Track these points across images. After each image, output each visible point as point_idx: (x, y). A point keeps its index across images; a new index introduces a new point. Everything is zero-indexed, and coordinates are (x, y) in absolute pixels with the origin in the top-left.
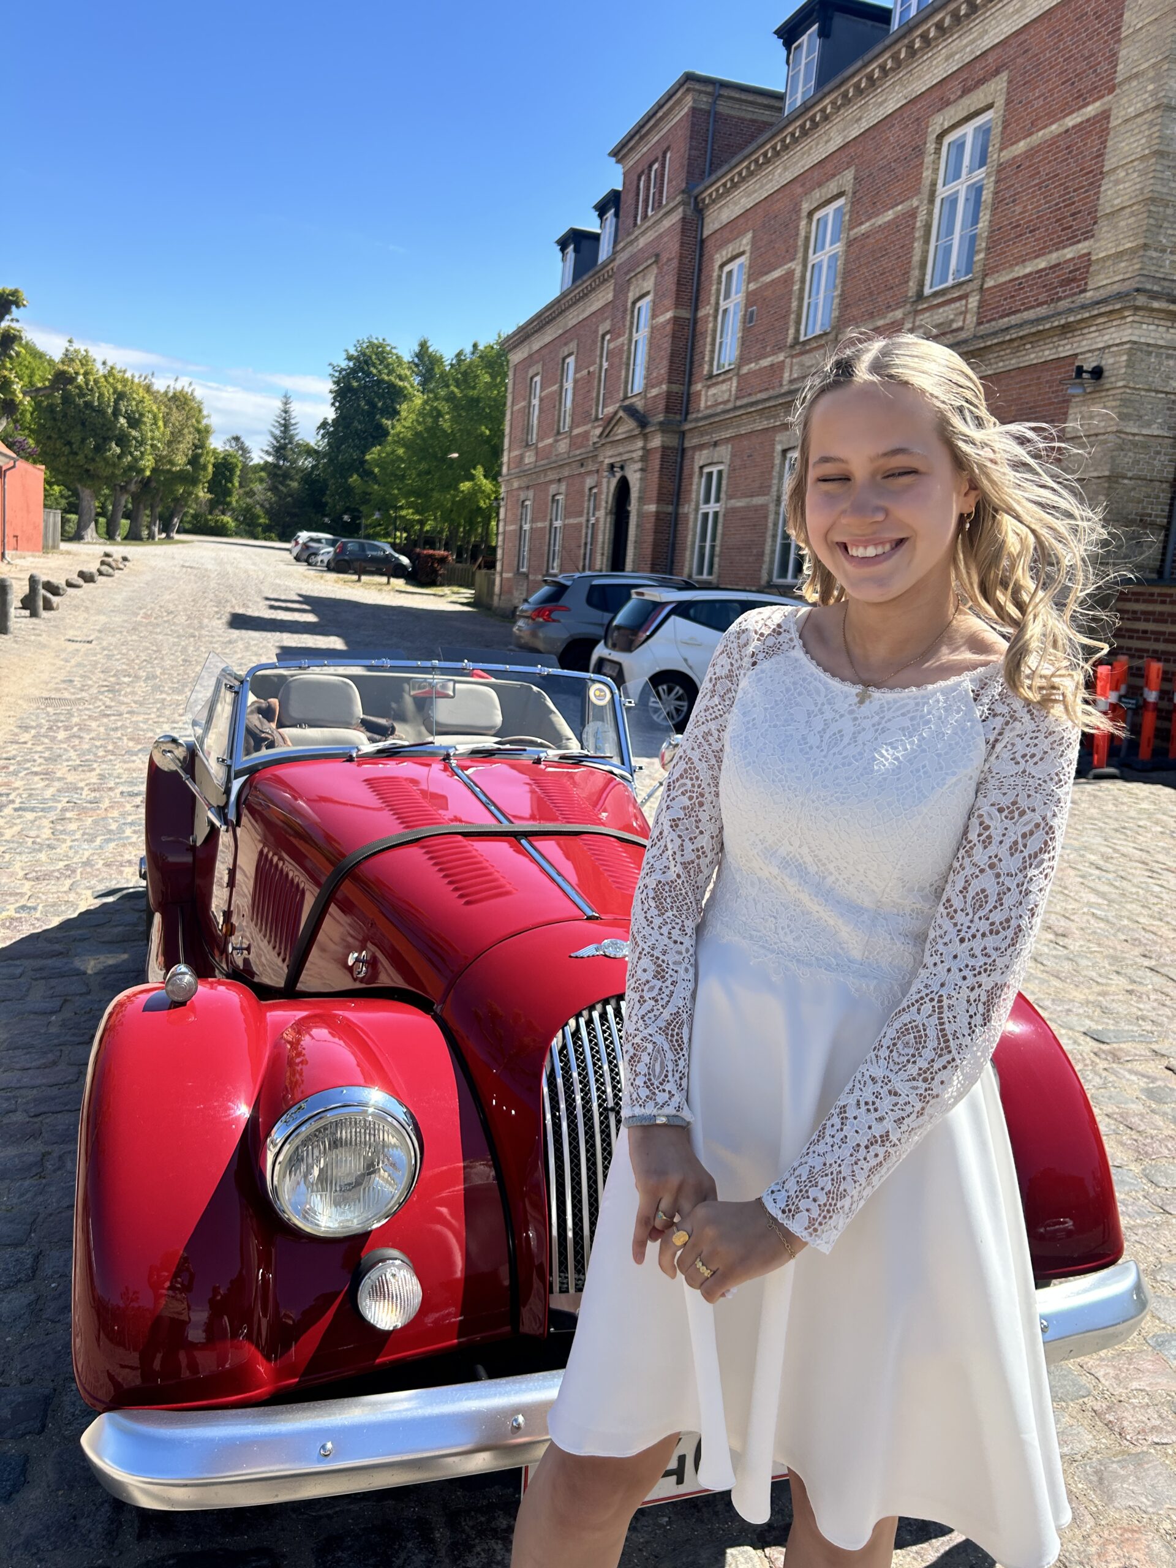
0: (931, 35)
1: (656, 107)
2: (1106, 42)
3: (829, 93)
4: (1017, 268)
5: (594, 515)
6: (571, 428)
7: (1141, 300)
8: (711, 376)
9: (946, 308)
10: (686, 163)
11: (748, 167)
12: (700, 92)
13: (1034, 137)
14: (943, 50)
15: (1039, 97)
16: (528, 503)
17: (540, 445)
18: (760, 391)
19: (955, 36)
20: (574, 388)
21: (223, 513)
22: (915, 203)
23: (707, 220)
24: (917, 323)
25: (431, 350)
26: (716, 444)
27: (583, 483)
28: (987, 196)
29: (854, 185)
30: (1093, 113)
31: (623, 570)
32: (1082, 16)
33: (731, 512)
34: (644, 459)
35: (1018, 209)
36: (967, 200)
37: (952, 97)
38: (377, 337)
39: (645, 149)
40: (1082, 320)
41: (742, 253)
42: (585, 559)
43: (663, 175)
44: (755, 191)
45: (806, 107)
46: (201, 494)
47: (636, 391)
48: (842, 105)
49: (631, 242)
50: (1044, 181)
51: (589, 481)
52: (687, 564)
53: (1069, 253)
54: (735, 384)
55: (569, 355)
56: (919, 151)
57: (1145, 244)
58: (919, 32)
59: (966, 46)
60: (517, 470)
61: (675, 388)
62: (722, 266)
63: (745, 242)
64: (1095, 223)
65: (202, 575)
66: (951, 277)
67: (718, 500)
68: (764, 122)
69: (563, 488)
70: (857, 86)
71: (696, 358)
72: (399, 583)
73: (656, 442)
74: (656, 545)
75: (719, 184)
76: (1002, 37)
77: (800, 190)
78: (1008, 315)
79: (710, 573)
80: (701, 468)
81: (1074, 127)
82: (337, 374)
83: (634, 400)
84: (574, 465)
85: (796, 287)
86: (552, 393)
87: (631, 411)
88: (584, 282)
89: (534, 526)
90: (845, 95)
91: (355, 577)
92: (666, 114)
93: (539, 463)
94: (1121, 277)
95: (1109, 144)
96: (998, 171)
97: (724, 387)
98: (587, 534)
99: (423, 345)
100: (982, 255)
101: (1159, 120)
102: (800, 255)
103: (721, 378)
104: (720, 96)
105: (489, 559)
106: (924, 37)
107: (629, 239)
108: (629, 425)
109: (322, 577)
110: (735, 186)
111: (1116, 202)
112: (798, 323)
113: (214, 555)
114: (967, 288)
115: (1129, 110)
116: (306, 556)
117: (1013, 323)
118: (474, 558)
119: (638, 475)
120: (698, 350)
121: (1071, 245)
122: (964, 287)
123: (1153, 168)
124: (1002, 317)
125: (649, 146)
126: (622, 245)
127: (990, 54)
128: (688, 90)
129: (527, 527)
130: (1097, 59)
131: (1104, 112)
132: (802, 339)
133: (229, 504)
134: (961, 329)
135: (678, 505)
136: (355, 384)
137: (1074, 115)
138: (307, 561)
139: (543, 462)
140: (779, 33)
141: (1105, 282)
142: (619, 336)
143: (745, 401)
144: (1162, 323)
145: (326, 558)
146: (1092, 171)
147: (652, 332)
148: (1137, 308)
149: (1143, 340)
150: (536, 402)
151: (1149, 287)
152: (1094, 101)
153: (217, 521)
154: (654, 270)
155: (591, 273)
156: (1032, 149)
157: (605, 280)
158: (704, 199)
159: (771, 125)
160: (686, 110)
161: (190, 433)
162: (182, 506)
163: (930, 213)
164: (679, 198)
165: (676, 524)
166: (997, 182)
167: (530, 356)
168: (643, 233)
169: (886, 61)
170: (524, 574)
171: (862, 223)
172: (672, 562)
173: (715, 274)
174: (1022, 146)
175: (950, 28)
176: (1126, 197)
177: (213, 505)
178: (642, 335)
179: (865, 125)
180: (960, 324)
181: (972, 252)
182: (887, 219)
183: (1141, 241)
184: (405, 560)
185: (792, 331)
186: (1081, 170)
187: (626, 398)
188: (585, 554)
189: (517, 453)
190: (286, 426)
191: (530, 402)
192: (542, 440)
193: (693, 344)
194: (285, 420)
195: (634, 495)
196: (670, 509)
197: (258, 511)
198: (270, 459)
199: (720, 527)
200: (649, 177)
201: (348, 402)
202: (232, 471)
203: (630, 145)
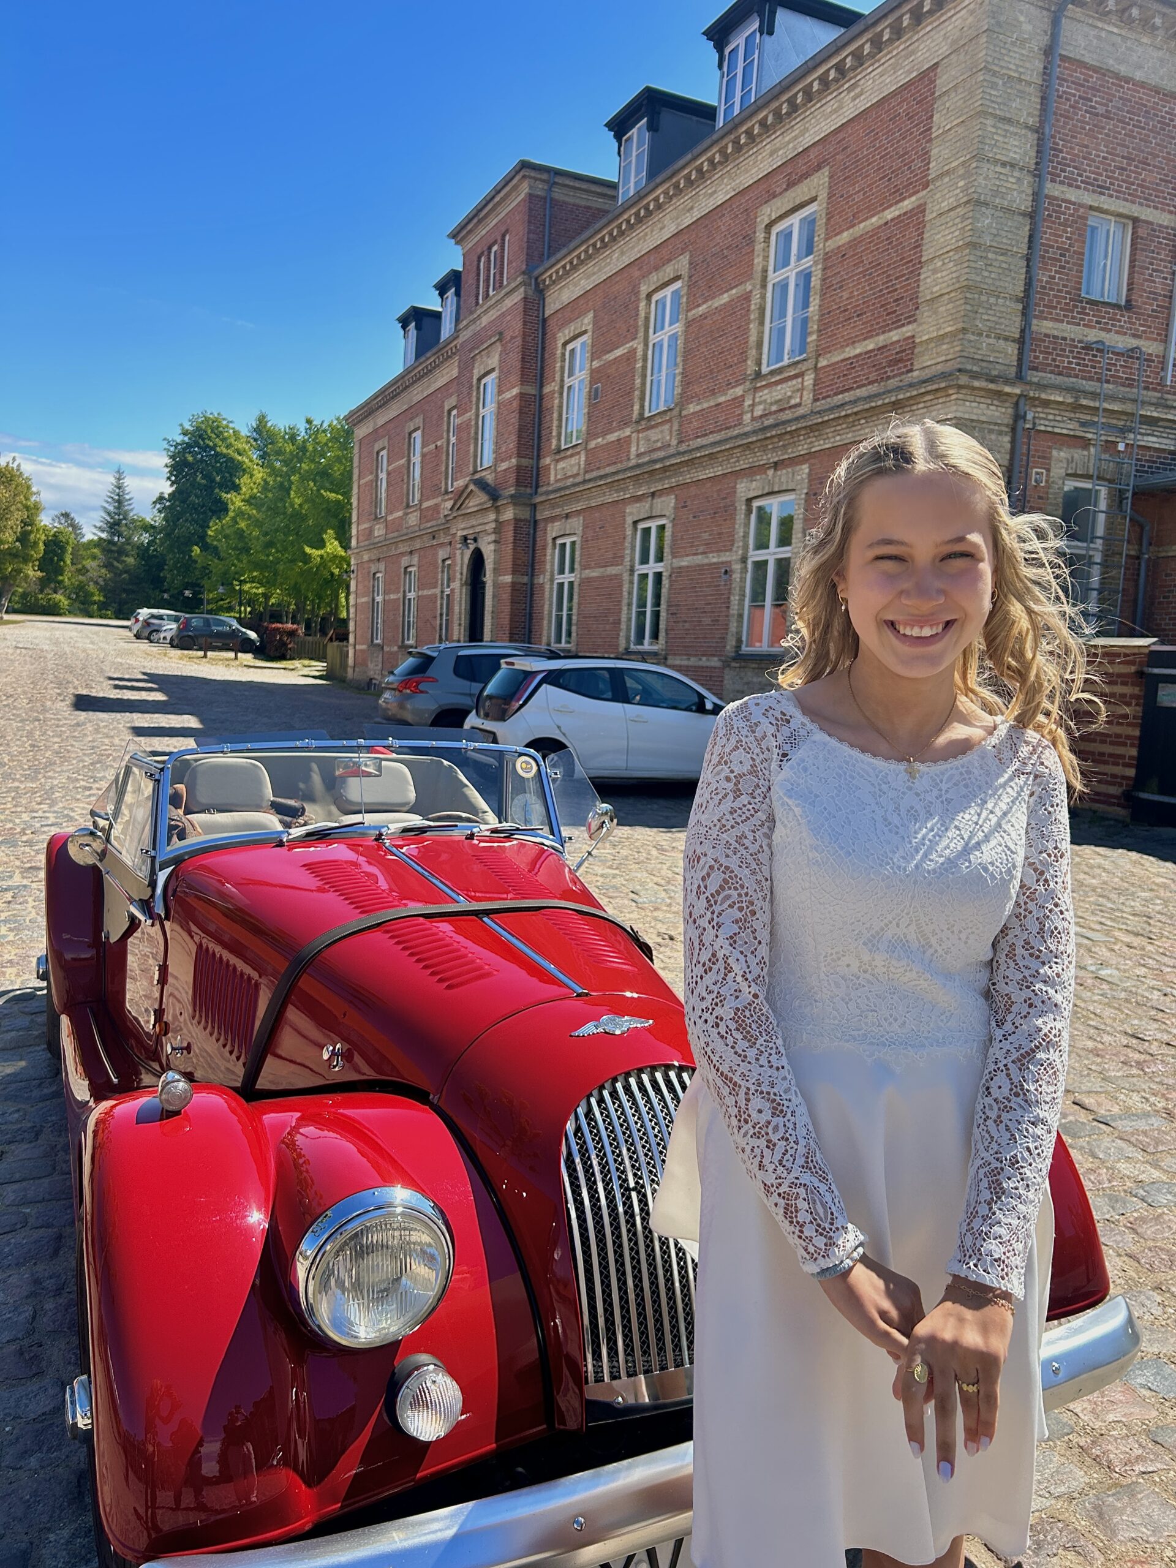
0: (756, 132)
1: (493, 193)
2: (918, 141)
3: (663, 182)
4: (847, 349)
5: (448, 586)
6: (421, 502)
7: (964, 380)
8: (559, 451)
9: (784, 386)
10: (525, 245)
11: (586, 251)
12: (536, 179)
13: (856, 228)
14: (767, 146)
15: (859, 191)
16: (378, 575)
17: (390, 518)
18: (609, 465)
19: (778, 133)
20: (422, 462)
21: (56, 592)
22: (749, 287)
23: (548, 300)
24: (757, 400)
25: (269, 424)
26: (567, 516)
27: (435, 555)
28: (815, 282)
29: (690, 269)
30: (910, 207)
31: (481, 640)
32: (895, 117)
33: (585, 582)
34: (497, 531)
35: (845, 295)
36: (797, 285)
37: (778, 190)
38: (212, 411)
39: (484, 232)
40: (911, 398)
41: (585, 332)
42: (441, 629)
43: (503, 257)
44: (594, 274)
45: (640, 196)
46: (31, 573)
47: (486, 465)
48: (674, 195)
49: (474, 321)
50: (867, 270)
51: (442, 554)
52: (545, 633)
53: (895, 336)
54: (583, 458)
55: (415, 430)
56: (750, 240)
57: (964, 329)
58: (744, 128)
59: (789, 142)
60: (367, 543)
61: (525, 462)
62: (565, 344)
63: (587, 321)
64: (917, 308)
65: (39, 656)
66: (786, 357)
67: (572, 570)
68: (598, 209)
69: (415, 560)
70: (687, 178)
71: (544, 433)
72: (247, 658)
73: (509, 514)
74: (513, 615)
75: (559, 266)
76: (822, 135)
77: (637, 274)
78: (842, 392)
79: (568, 642)
80: (554, 539)
81: (892, 220)
82: (172, 449)
83: (484, 473)
84: (425, 538)
85: (639, 365)
86: (400, 467)
87: (482, 484)
88: (428, 359)
89: (387, 598)
90: (676, 186)
91: (201, 653)
92: (503, 199)
93: (388, 536)
94: (943, 358)
95: (925, 236)
96: (825, 260)
97: (573, 461)
98: (442, 605)
99: (262, 420)
100: (814, 337)
101: (971, 214)
102: (641, 334)
103: (569, 453)
104: (555, 183)
105: (341, 631)
106: (749, 133)
107: (471, 318)
108: (480, 498)
109: (165, 655)
110: (574, 268)
111: (935, 290)
112: (642, 399)
113: (48, 634)
114: (803, 367)
115: (943, 205)
116: (148, 633)
117: (847, 399)
118: (324, 633)
119: (492, 547)
120: (545, 426)
121: (896, 328)
122: (800, 366)
123: (967, 258)
124: (836, 394)
125: (488, 229)
126: (465, 323)
127: (812, 150)
128: (524, 177)
129: (379, 599)
130: (910, 157)
131: (920, 206)
132: (647, 415)
133: (62, 581)
134: (799, 405)
135: (533, 575)
136: (190, 458)
137: (893, 209)
138: (148, 638)
139: (392, 535)
140: (610, 125)
141: (929, 363)
142: (466, 411)
143: (594, 474)
144: (983, 400)
145: (169, 635)
146: (911, 261)
147: (499, 408)
148: (960, 387)
149: (967, 416)
150: (383, 476)
151: (969, 367)
152: (911, 196)
153: (50, 600)
154: (498, 347)
155: (434, 350)
156: (855, 239)
157: (449, 357)
158: (544, 280)
159: (607, 212)
160: (522, 196)
161: (18, 510)
162: (11, 585)
163: (763, 297)
164: (519, 280)
165: (532, 595)
166: (824, 269)
167: (376, 431)
168: (486, 312)
169: (714, 154)
170: (378, 645)
171: (699, 306)
172: (530, 632)
173: (559, 352)
174: (845, 237)
175: (773, 125)
176: (944, 285)
177: (43, 583)
178: (489, 411)
179: (696, 214)
180: (798, 400)
181: (804, 333)
182: (722, 302)
183: (960, 326)
184: (253, 635)
185: (636, 407)
186: (901, 260)
187: (475, 472)
188: (441, 625)
189: (366, 526)
190: (120, 500)
191: (377, 476)
192: (391, 513)
193: (540, 419)
194: (118, 495)
195: (489, 565)
196: (525, 579)
197: (92, 588)
198: (104, 535)
199: (576, 597)
200: (489, 258)
201: (184, 477)
202: (63, 549)
203: (469, 227)
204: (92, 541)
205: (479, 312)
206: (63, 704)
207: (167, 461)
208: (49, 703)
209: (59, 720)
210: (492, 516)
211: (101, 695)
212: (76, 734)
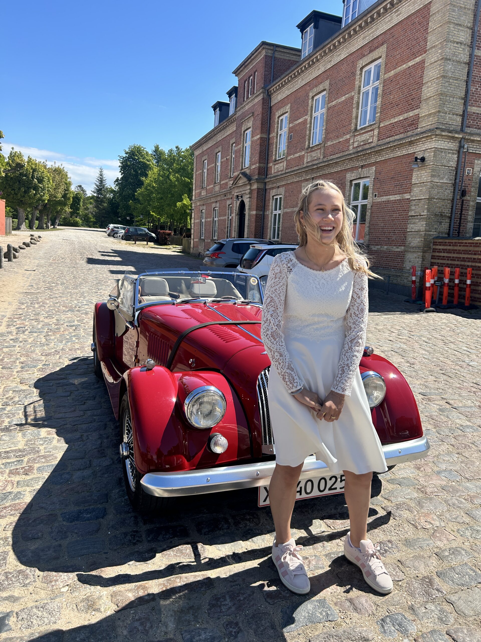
0: (357, 29)
1: (251, 55)
2: (423, 33)
3: (318, 50)
4: (392, 119)
5: (231, 215)
6: (220, 181)
7: (438, 132)
8: (276, 161)
9: (366, 134)
10: (263, 77)
11: (288, 79)
12: (268, 49)
13: (397, 69)
14: (362, 35)
15: (398, 54)
16: (203, 211)
17: (208, 188)
18: (295, 166)
19: (366, 30)
20: (221, 165)
21: (77, 218)
22: (353, 94)
23: (272, 99)
24: (355, 140)
25: (160, 149)
26: (278, 187)
27: (226, 203)
28: (380, 91)
29: (329, 86)
30: (419, 61)
31: (243, 238)
32: (414, 23)
33: (285, 214)
34: (250, 193)
35: (392, 97)
36: (372, 93)
37: (366, 53)
38: (138, 144)
39: (247, 71)
40: (417, 139)
41: (287, 112)
42: (227, 233)
43: (254, 81)
44: (291, 88)
45: (310, 56)
46: (67, 210)
47: (247, 166)
48: (324, 55)
49: (242, 108)
50: (401, 86)
51: (228, 202)
52: (269, 234)
53: (411, 114)
54: (285, 164)
55: (219, 152)
56: (354, 74)
57: (439, 111)
58: (352, 28)
59: (370, 34)
60: (199, 198)
61: (262, 165)
62: (279, 117)
63: (288, 108)
64: (420, 103)
65: (72, 243)
66: (367, 123)
67: (280, 209)
68: (293, 61)
69: (218, 205)
70: (329, 48)
71: (270, 153)
72: (151, 244)
73: (255, 186)
74: (256, 227)
75: (277, 85)
76: (384, 31)
77: (308, 88)
78: (389, 137)
79: (278, 238)
81: (412, 66)
82: (122, 160)
83: (246, 170)
84: (222, 196)
85: (308, 126)
86: (212, 167)
87: (244, 174)
88: (224, 123)
89: (206, 220)
90: (325, 52)
91: (134, 242)
92: (255, 57)
93: (207, 195)
94: (430, 123)
95: (424, 73)
96: (384, 82)
97: (281, 165)
98: (228, 223)
99: (157, 147)
100: (379, 114)
101: (443, 64)
102: (309, 113)
103: (280, 161)
104: (276, 50)
105: (188, 233)
106: (354, 30)
107: (241, 106)
108: (244, 180)
109: (120, 243)
110: (283, 86)
111: (428, 95)
112: (309, 140)
113: (75, 234)
114: (374, 127)
115: (432, 60)
116: (113, 234)
117: (391, 140)
118: (181, 234)
119: (248, 200)
120: (270, 150)
121: (412, 111)
122: (373, 126)
123: (441, 82)
124: (387, 138)
125: (248, 70)
126: (239, 108)
127: (380, 37)
128: (263, 48)
129: (203, 221)
130: (419, 40)
131: (423, 60)
132: (311, 146)
133: (79, 213)
134: (372, 142)
135: (264, 211)
136: (129, 163)
137: (412, 61)
138: (113, 236)
139: (209, 195)
140: (298, 26)
141: (424, 125)
142: (239, 145)
143: (290, 170)
144: (446, 140)
145: (121, 235)
146: (419, 83)
147: (252, 143)
148: (436, 135)
149: (439, 147)
150: (205, 171)
151: (441, 127)
152: (419, 56)
153: (74, 220)
154: (252, 119)
155: (226, 120)
156: (396, 74)
157: (232, 122)
158: (271, 91)
159: (298, 62)
160: (263, 56)
161: (63, 185)
162: (60, 215)
163: (359, 98)
164: (261, 91)
165: (264, 219)
166: (383, 86)
167: (203, 152)
168: (247, 104)
169: (340, 39)
170: (203, 239)
171: (333, 101)
172: (263, 234)
173: (276, 120)
174: (392, 73)
175: (364, 27)
176: (432, 93)
177: (72, 214)
178: (248, 144)
179: (333, 63)
180: (371, 140)
181: (375, 113)
182: (342, 100)
183: (438, 110)
184: (154, 235)
185: (307, 143)
186: (415, 82)
187: (242, 169)
188: (227, 231)
189: (198, 191)
190: (101, 181)
191: (203, 171)
192: (209, 186)
193: (268, 147)
194: (101, 178)
195: (247, 207)
196: (261, 213)
197: (90, 216)
198: (95, 195)
199: (281, 220)
200: (249, 82)
201: (126, 171)
202: (79, 200)
203: (241, 69)
204: (90, 197)
205: (244, 104)
206: (83, 261)
207: (120, 164)
208: (78, 261)
209: (82, 267)
210: (249, 187)
211: (97, 258)
212: (89, 273)
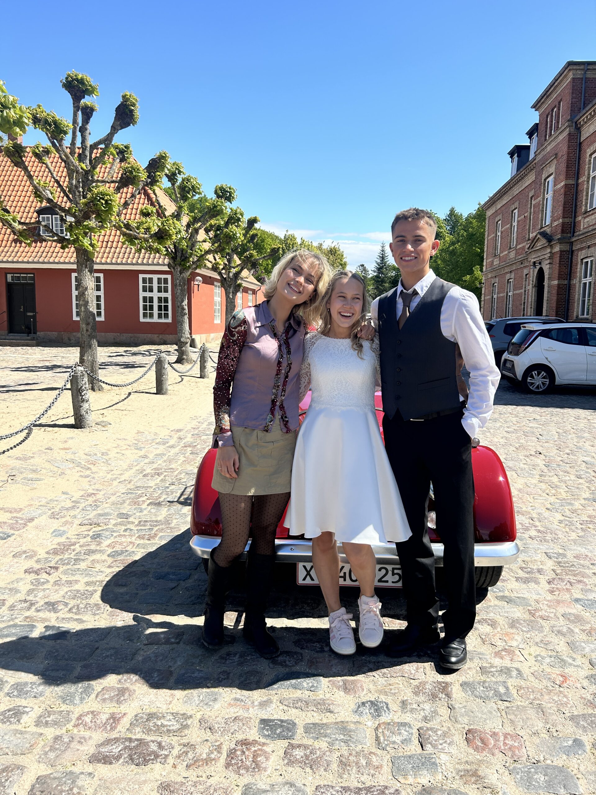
1: (554, 81)
5: (528, 288)
6: (516, 245)
8: (586, 212)
10: (571, 106)
12: (577, 69)
16: (495, 284)
17: (501, 255)
20: (517, 225)
23: (582, 133)
26: (589, 247)
27: (522, 272)
31: (541, 315)
34: (551, 258)
39: (550, 102)
42: (524, 310)
43: (559, 113)
47: (547, 224)
49: (543, 149)
51: (525, 272)
52: (575, 310)
55: (515, 209)
60: (490, 268)
61: (567, 220)
62: (591, 155)
67: (591, 276)
71: (578, 203)
73: (557, 249)
74: (558, 301)
75: (588, 114)
79: (588, 314)
80: (582, 260)
83: (546, 228)
84: (518, 264)
86: (507, 229)
87: (544, 235)
88: (523, 170)
89: (499, 296)
92: (559, 84)
93: (501, 264)
97: (593, 217)
98: (525, 298)
99: (452, 211)
103: (591, 213)
104: (588, 69)
108: (543, 242)
119: (548, 266)
120: (579, 200)
125: (552, 100)
126: (539, 151)
128: (570, 70)
129: (495, 296)
135: (570, 279)
139: (503, 264)
142: (538, 197)
147: (554, 193)
150: (499, 234)
154: (555, 162)
155: (524, 167)
157: (532, 170)
158: (580, 122)
160: (569, 80)
164: (566, 124)
165: (569, 290)
167: (496, 211)
168: (549, 144)
172: (568, 309)
173: (587, 160)
178: (549, 196)
187: (542, 228)
189: (490, 260)
191: (496, 234)
192: (502, 252)
193: (576, 196)
195: (546, 276)
196: (566, 282)
198: (375, 274)
199: (592, 290)
200: (552, 115)
203: (542, 101)
205: (546, 145)
210: (549, 250)
